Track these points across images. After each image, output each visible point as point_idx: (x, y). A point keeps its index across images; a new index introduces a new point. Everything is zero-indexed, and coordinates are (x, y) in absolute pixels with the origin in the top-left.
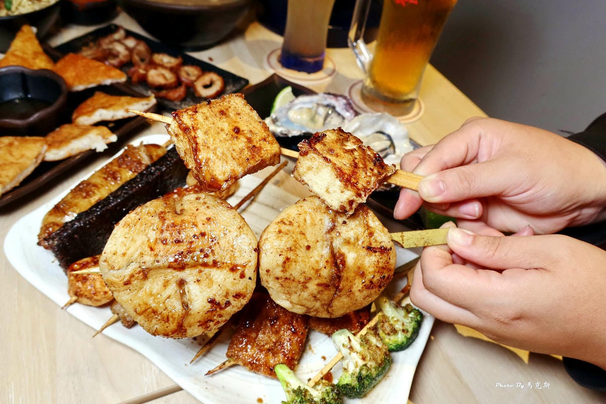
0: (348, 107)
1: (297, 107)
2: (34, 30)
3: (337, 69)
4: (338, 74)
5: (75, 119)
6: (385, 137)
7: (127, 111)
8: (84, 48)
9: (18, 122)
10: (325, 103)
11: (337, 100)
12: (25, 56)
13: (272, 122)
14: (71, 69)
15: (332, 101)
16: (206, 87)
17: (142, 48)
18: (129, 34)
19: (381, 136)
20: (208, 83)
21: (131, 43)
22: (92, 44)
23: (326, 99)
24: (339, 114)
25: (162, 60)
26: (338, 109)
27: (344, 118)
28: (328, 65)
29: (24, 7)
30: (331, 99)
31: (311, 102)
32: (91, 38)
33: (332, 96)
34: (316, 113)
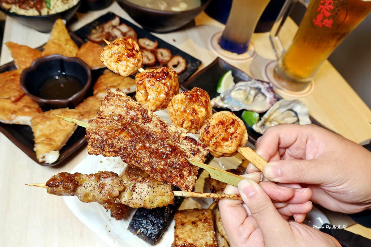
0: (270, 90)
1: (237, 89)
2: (64, 22)
3: (256, 51)
4: (257, 55)
5: (96, 94)
6: (293, 114)
7: (129, 89)
8: (94, 31)
9: (63, 101)
10: (256, 86)
11: (263, 84)
12: (60, 43)
13: (220, 100)
14: (91, 54)
15: (260, 85)
16: (175, 66)
17: (132, 33)
18: (123, 21)
19: (291, 112)
20: (176, 64)
21: (124, 28)
22: (98, 28)
23: (255, 83)
24: (263, 94)
25: (145, 43)
26: (263, 90)
27: (266, 97)
28: (251, 48)
29: (58, 6)
30: (259, 83)
31: (246, 85)
32: (97, 23)
33: (260, 82)
34: (249, 93)
